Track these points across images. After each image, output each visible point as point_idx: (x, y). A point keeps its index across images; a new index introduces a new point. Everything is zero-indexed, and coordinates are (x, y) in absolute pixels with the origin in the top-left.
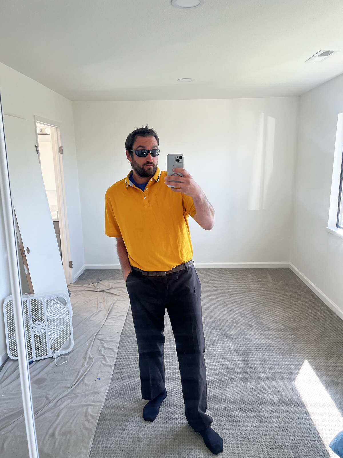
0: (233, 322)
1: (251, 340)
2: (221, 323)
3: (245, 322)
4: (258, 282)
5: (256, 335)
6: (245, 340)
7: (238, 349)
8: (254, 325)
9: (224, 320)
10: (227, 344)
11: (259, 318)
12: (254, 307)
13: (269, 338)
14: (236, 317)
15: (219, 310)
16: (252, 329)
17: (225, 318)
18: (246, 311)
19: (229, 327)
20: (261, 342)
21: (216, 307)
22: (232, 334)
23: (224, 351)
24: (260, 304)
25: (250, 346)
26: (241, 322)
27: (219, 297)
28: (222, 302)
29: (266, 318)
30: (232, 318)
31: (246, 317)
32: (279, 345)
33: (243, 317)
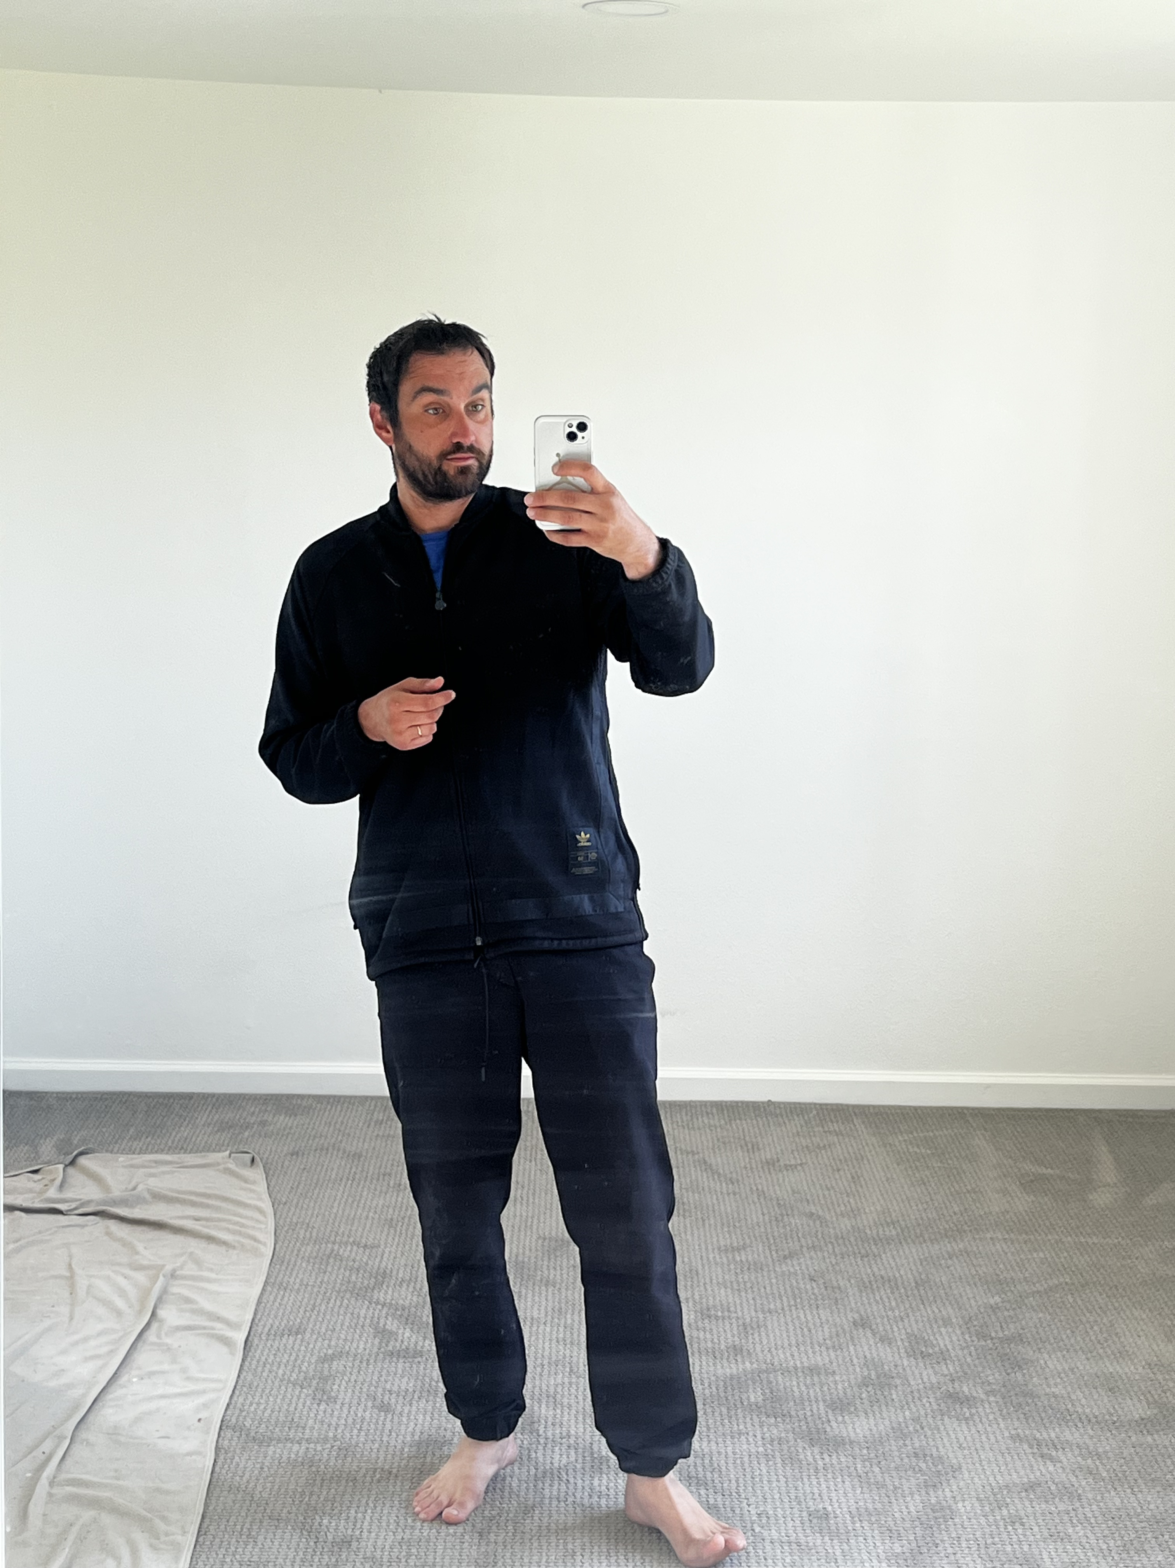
0: (865, 1383)
1: (956, 1470)
2: (795, 1386)
3: (934, 1380)
4: (1030, 1184)
5: (987, 1447)
6: (923, 1466)
7: (879, 1506)
8: (983, 1396)
9: (813, 1370)
10: (819, 1483)
11: (1018, 1365)
12: (994, 1309)
13: (1063, 1458)
14: (885, 1353)
15: (789, 1319)
16: (972, 1415)
17: (820, 1359)
18: (943, 1330)
19: (840, 1406)
20: (1015, 1476)
21: (772, 1306)
22: (852, 1435)
23: (805, 1514)
24: (1034, 1293)
25: (948, 1494)
26: (911, 1379)
27: (791, 1255)
28: (812, 1279)
29: (1053, 1363)
30: (862, 1361)
31: (943, 1356)
32: (1113, 1493)
33: (923, 1355)
